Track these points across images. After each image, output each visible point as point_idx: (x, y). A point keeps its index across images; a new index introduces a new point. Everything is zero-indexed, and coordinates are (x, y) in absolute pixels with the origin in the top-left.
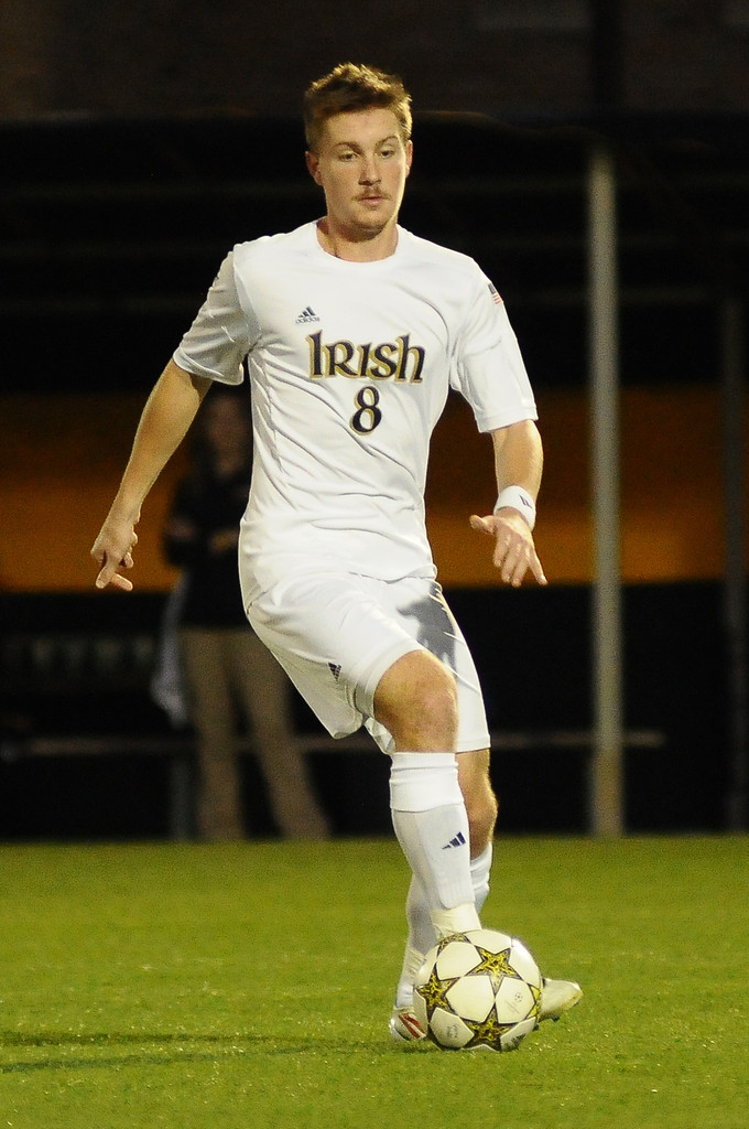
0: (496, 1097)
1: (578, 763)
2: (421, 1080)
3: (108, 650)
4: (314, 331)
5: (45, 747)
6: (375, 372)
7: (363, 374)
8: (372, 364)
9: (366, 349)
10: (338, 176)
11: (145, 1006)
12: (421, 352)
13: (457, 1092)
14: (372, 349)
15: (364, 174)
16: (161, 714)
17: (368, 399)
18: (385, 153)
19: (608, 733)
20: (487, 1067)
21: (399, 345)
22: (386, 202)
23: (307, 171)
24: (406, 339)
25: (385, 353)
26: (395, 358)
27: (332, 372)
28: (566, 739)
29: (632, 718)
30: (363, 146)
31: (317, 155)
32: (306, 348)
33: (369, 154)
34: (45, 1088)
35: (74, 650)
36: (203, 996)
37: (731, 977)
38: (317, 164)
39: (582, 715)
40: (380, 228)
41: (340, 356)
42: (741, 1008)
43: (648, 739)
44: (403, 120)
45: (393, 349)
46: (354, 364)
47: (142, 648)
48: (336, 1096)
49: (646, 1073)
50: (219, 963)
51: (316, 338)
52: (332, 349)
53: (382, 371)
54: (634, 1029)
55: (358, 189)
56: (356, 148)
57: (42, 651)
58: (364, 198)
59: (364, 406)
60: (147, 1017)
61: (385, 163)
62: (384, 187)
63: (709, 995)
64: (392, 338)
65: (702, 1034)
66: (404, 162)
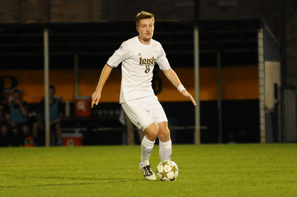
0: (179, 189)
1: (193, 131)
2: (166, 186)
3: (111, 112)
4: (140, 57)
5: (101, 129)
6: (149, 63)
7: (147, 64)
8: (149, 62)
9: (148, 60)
10: (142, 30)
11: (118, 174)
12: (155, 59)
13: (172, 188)
14: (149, 59)
15: (147, 30)
16: (120, 124)
17: (148, 67)
18: (150, 26)
19: (198, 127)
20: (177, 184)
21: (152, 59)
22: (151, 35)
23: (136, 30)
24: (153, 58)
25: (150, 60)
26: (152, 61)
27: (143, 64)
28: (190, 128)
29: (202, 124)
30: (147, 25)
31: (138, 27)
32: (139, 60)
33: (148, 26)
34: (101, 188)
35: (106, 113)
36: (128, 172)
37: (219, 169)
38: (138, 29)
39: (193, 124)
40: (150, 39)
41: (144, 61)
42: (221, 174)
43: (204, 128)
44: (153, 21)
45: (151, 59)
46: (146, 63)
47: (117, 112)
48: (151, 189)
49: (204, 185)
50: (131, 166)
51: (141, 58)
52: (143, 60)
53: (150, 63)
54: (202, 177)
55: (146, 32)
56: (145, 25)
57: (100, 113)
58: (147, 34)
59: (147, 69)
60: (118, 176)
61: (150, 28)
62: (150, 32)
63: (215, 172)
64: (151, 58)
65: (214, 178)
66: (153, 28)
